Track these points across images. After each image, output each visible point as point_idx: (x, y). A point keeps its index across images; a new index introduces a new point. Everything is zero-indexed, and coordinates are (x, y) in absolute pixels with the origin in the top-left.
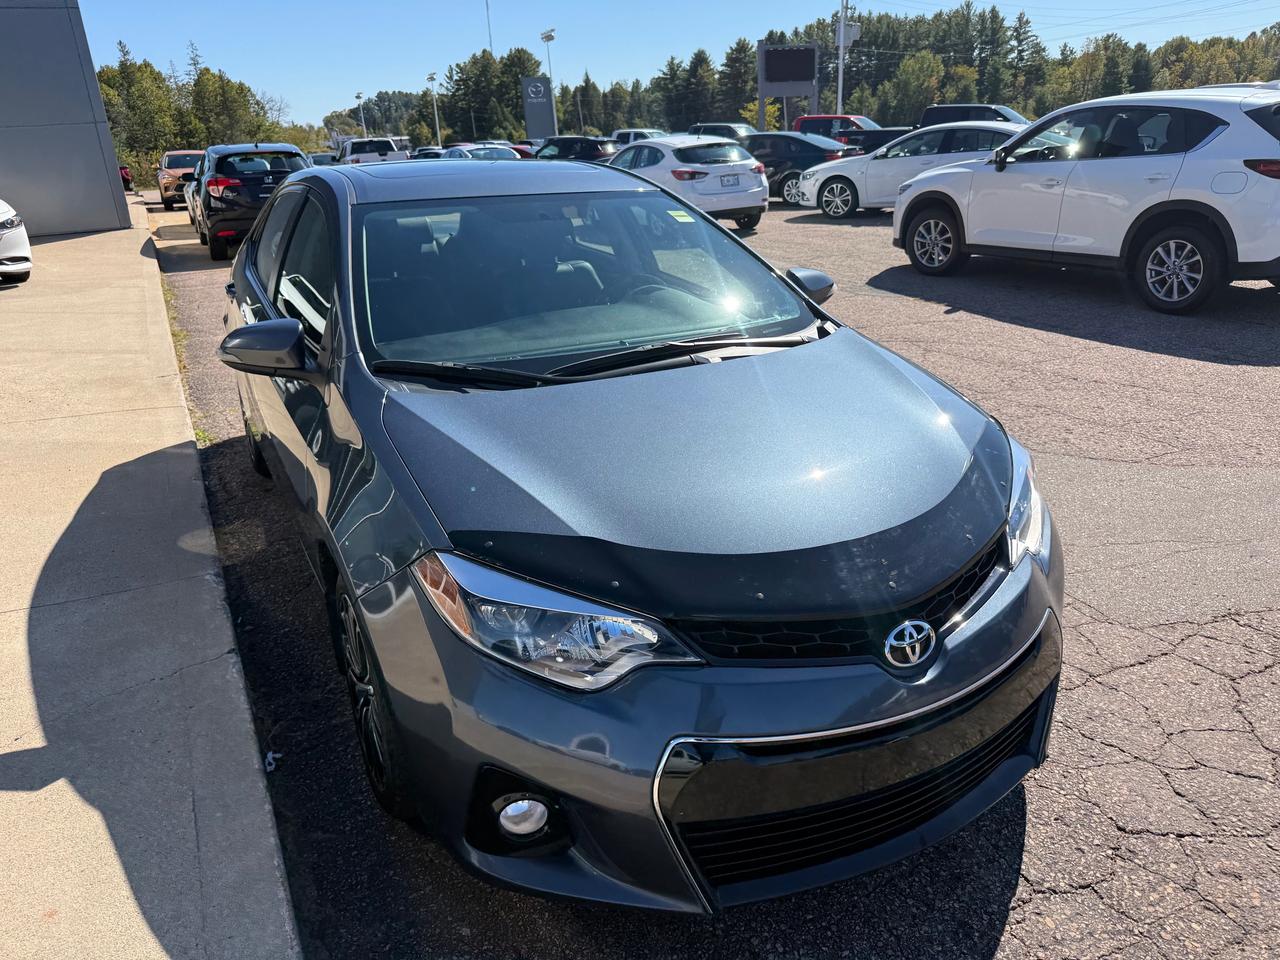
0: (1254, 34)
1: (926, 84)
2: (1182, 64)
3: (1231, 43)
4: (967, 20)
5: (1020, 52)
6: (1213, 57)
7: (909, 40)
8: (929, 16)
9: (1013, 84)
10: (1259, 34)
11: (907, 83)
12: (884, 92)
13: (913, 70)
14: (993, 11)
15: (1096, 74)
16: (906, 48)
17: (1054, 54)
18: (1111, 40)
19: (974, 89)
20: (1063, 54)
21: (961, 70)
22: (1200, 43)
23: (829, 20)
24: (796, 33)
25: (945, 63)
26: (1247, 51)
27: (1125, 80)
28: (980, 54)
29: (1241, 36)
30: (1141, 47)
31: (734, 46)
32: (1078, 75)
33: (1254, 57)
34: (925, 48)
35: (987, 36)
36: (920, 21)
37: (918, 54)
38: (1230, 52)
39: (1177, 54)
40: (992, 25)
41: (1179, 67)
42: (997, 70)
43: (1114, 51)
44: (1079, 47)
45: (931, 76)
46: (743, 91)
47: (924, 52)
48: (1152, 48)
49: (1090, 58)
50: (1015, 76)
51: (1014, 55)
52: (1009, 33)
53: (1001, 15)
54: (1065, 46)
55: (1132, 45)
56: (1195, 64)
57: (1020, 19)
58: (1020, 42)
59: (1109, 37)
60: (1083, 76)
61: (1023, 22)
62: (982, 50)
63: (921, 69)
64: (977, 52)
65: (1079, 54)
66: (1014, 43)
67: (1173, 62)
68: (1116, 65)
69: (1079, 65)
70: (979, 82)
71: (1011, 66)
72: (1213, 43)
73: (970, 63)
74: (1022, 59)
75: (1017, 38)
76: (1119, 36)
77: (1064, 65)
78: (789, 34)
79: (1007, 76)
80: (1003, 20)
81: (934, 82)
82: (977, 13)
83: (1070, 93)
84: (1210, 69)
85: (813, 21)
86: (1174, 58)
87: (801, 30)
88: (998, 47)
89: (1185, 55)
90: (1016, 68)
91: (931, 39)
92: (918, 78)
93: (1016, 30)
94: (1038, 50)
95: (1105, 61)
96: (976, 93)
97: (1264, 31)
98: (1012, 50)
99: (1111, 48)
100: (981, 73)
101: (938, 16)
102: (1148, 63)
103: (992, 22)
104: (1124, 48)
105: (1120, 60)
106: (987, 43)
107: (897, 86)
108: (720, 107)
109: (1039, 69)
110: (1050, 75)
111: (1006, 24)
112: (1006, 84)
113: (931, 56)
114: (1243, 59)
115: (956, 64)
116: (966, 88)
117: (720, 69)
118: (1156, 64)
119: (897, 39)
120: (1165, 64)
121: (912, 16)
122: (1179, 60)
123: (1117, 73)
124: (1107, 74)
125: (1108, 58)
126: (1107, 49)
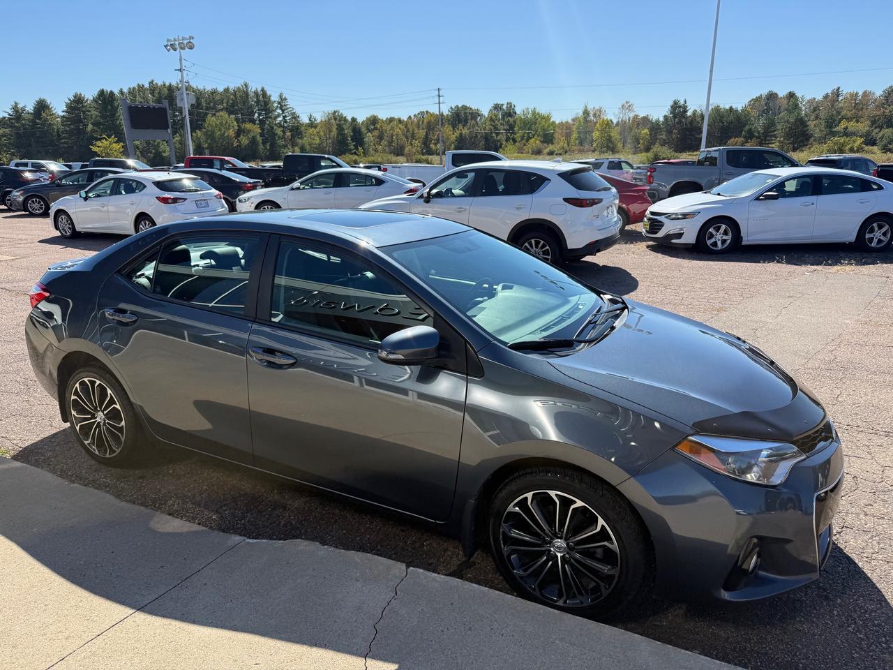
0: (410, 117)
1: (226, 134)
2: (377, 131)
3: (400, 121)
4: (247, 95)
5: (284, 117)
6: (392, 129)
7: (209, 104)
8: (221, 89)
9: (284, 137)
10: (412, 117)
11: (213, 132)
12: (197, 137)
13: (216, 124)
14: (263, 90)
15: (332, 134)
16: (207, 109)
17: (305, 119)
18: (337, 114)
19: (259, 139)
20: (310, 120)
21: (248, 126)
22: (384, 119)
23: (147, 86)
24: (121, 92)
25: (237, 120)
26: (409, 126)
27: (350, 139)
28: (259, 117)
29: (405, 118)
30: (354, 120)
31: (72, 98)
32: (322, 134)
33: (413, 130)
34: (221, 110)
35: (261, 106)
36: (214, 92)
37: (217, 114)
38: (400, 126)
39: (374, 125)
40: (263, 101)
41: (376, 133)
42: (272, 128)
43: (340, 120)
44: (319, 118)
45: (229, 129)
46: (85, 132)
47: (221, 113)
48: (360, 120)
49: (327, 124)
50: (284, 132)
51: (281, 119)
52: (275, 105)
53: (268, 93)
54: (311, 116)
55: (349, 118)
56: (384, 131)
57: (281, 96)
58: (283, 111)
59: (335, 112)
60: (325, 134)
61: (282, 100)
62: (260, 114)
63: (221, 123)
64: (256, 115)
65: (319, 121)
66: (279, 111)
67: (373, 130)
68: (342, 129)
69: (321, 127)
70: (262, 135)
71: (280, 125)
72: (391, 120)
73: (253, 122)
74: (286, 122)
75: (281, 108)
76: (341, 112)
77: (312, 127)
78: (116, 92)
79: (279, 131)
80: (270, 96)
81: (231, 133)
82: (253, 90)
83: (319, 145)
84: (392, 136)
85: (134, 85)
86: (372, 127)
87: (125, 90)
88: (270, 113)
89: (378, 126)
90: (283, 127)
91: (225, 105)
92: (220, 130)
93: (279, 103)
94: (295, 117)
95: (336, 127)
96: (261, 141)
97: (415, 116)
98: (278, 116)
99: (337, 120)
100: (263, 129)
101: (227, 90)
102: (360, 129)
103: (263, 97)
104: (345, 120)
105: (345, 127)
106: (262, 110)
107: (206, 134)
108: (66, 143)
109: (297, 128)
110: (305, 133)
111: (273, 99)
112: (279, 137)
113: (227, 116)
114: (408, 130)
115: (245, 122)
116: (254, 138)
117: (62, 114)
118: (364, 130)
119: (200, 103)
120: (369, 131)
121: (209, 88)
122: (376, 129)
123: (344, 134)
124: (338, 134)
125: (337, 125)
126: (335, 119)
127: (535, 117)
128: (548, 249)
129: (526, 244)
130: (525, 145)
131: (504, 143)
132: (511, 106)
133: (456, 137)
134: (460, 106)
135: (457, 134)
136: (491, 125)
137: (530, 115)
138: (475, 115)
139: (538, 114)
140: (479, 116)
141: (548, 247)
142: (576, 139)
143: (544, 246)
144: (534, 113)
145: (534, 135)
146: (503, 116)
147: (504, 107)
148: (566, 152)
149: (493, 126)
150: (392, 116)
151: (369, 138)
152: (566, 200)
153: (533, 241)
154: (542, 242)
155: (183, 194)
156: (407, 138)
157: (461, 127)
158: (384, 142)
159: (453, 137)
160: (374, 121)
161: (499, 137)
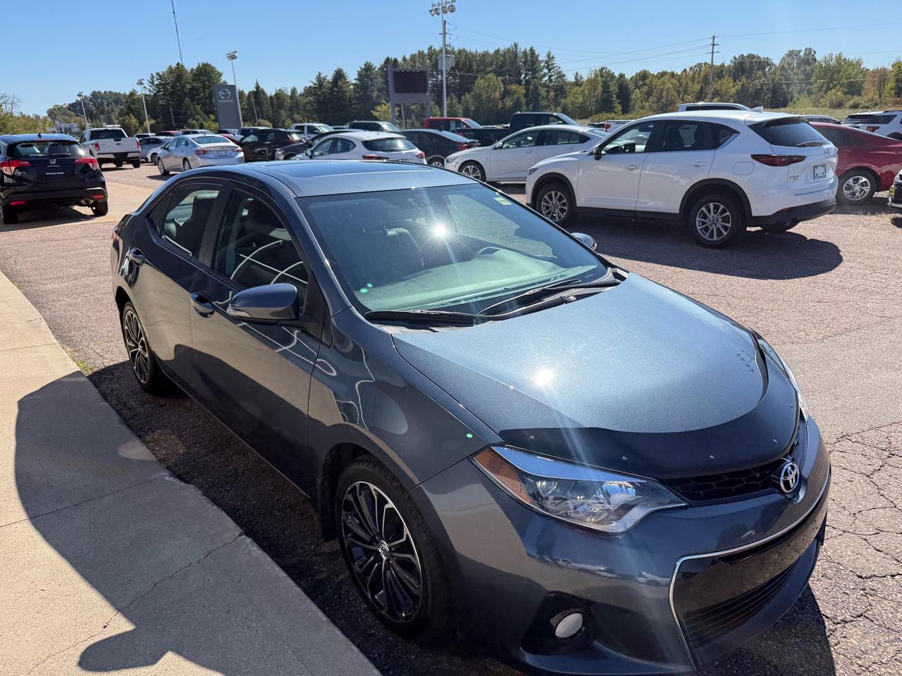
0: (685, 69)
1: (492, 96)
2: (646, 87)
3: (673, 75)
4: (516, 55)
5: (550, 76)
6: (664, 83)
7: (480, 66)
8: (492, 52)
9: (547, 97)
10: (688, 70)
11: (480, 95)
12: (466, 101)
13: (484, 87)
14: (531, 49)
15: (597, 92)
16: (478, 72)
17: (570, 78)
18: (604, 71)
19: (523, 100)
20: (576, 78)
21: (514, 87)
22: (655, 74)
23: (426, 52)
24: (404, 59)
25: (504, 82)
26: (683, 80)
27: (614, 96)
28: (525, 77)
29: (679, 71)
30: (622, 76)
31: (363, 67)
32: (586, 92)
33: (687, 84)
34: (491, 72)
35: (529, 66)
36: (485, 55)
37: (486, 76)
38: (673, 80)
39: (643, 80)
40: (531, 60)
41: (645, 89)
42: (537, 88)
43: (606, 77)
44: (585, 75)
45: (495, 91)
46: (371, 98)
47: (490, 75)
48: (628, 76)
49: (592, 82)
50: (548, 92)
51: (546, 78)
52: (542, 64)
53: (537, 53)
54: (577, 74)
55: (617, 75)
56: (653, 87)
57: (548, 56)
58: (549, 70)
59: (603, 69)
60: (590, 93)
61: (550, 58)
62: (526, 75)
63: (489, 86)
64: (523, 76)
65: (585, 79)
66: (546, 71)
67: (641, 86)
68: (608, 87)
69: (586, 86)
70: (526, 95)
71: (545, 85)
72: (663, 74)
73: (519, 83)
74: (551, 81)
75: (547, 68)
76: (609, 68)
77: (577, 85)
78: (400, 60)
79: (543, 91)
80: (538, 56)
81: (497, 95)
82: (522, 51)
83: (582, 103)
84: (662, 90)
85: (415, 52)
86: (641, 83)
87: (408, 57)
88: (536, 73)
89: (648, 82)
90: (548, 86)
91: (494, 67)
92: (487, 92)
93: (546, 62)
94: (561, 76)
95: (602, 84)
96: (524, 103)
97: (691, 68)
98: (545, 75)
99: (604, 77)
100: (527, 89)
101: (497, 52)
102: (627, 85)
103: (531, 57)
104: (612, 76)
105: (610, 84)
106: (529, 70)
107: (474, 97)
108: (355, 108)
109: (562, 87)
110: (569, 92)
111: (540, 58)
112: (543, 97)
113: (495, 78)
114: (681, 85)
115: (511, 83)
116: (518, 99)
117: (354, 82)
118: (631, 86)
119: (472, 66)
120: (637, 87)
121: (480, 51)
122: (645, 84)
123: (609, 92)
124: (603, 92)
125: (603, 82)
126: (602, 76)
127: (840, 64)
128: (728, 216)
129: (703, 209)
130: (822, 97)
131: (796, 95)
132: (810, 53)
133: (737, 91)
134: (745, 55)
135: (739, 86)
136: (782, 75)
137: (833, 63)
138: (762, 64)
139: (845, 60)
140: (768, 65)
141: (728, 213)
142: (892, 89)
143: (724, 211)
144: (839, 59)
145: (835, 86)
146: (799, 65)
147: (802, 54)
148: (876, 104)
149: (784, 76)
150: (665, 70)
151: (636, 94)
152: (756, 157)
153: (711, 206)
154: (722, 207)
155: (386, 153)
156: (679, 93)
157: (744, 79)
158: (652, 99)
159: (733, 91)
160: (644, 76)
161: (790, 89)
